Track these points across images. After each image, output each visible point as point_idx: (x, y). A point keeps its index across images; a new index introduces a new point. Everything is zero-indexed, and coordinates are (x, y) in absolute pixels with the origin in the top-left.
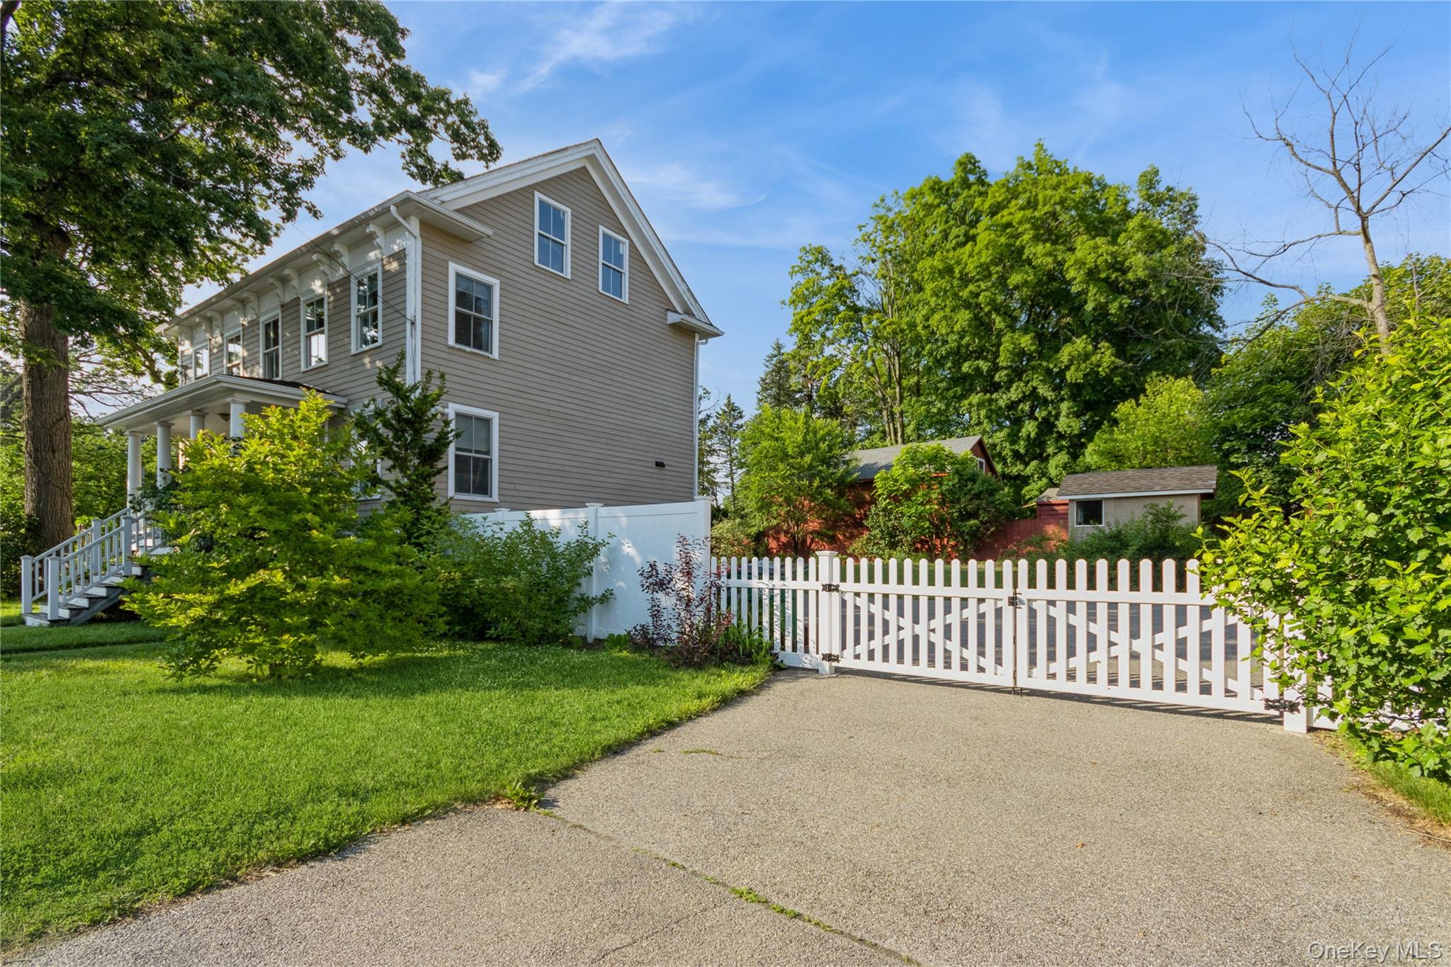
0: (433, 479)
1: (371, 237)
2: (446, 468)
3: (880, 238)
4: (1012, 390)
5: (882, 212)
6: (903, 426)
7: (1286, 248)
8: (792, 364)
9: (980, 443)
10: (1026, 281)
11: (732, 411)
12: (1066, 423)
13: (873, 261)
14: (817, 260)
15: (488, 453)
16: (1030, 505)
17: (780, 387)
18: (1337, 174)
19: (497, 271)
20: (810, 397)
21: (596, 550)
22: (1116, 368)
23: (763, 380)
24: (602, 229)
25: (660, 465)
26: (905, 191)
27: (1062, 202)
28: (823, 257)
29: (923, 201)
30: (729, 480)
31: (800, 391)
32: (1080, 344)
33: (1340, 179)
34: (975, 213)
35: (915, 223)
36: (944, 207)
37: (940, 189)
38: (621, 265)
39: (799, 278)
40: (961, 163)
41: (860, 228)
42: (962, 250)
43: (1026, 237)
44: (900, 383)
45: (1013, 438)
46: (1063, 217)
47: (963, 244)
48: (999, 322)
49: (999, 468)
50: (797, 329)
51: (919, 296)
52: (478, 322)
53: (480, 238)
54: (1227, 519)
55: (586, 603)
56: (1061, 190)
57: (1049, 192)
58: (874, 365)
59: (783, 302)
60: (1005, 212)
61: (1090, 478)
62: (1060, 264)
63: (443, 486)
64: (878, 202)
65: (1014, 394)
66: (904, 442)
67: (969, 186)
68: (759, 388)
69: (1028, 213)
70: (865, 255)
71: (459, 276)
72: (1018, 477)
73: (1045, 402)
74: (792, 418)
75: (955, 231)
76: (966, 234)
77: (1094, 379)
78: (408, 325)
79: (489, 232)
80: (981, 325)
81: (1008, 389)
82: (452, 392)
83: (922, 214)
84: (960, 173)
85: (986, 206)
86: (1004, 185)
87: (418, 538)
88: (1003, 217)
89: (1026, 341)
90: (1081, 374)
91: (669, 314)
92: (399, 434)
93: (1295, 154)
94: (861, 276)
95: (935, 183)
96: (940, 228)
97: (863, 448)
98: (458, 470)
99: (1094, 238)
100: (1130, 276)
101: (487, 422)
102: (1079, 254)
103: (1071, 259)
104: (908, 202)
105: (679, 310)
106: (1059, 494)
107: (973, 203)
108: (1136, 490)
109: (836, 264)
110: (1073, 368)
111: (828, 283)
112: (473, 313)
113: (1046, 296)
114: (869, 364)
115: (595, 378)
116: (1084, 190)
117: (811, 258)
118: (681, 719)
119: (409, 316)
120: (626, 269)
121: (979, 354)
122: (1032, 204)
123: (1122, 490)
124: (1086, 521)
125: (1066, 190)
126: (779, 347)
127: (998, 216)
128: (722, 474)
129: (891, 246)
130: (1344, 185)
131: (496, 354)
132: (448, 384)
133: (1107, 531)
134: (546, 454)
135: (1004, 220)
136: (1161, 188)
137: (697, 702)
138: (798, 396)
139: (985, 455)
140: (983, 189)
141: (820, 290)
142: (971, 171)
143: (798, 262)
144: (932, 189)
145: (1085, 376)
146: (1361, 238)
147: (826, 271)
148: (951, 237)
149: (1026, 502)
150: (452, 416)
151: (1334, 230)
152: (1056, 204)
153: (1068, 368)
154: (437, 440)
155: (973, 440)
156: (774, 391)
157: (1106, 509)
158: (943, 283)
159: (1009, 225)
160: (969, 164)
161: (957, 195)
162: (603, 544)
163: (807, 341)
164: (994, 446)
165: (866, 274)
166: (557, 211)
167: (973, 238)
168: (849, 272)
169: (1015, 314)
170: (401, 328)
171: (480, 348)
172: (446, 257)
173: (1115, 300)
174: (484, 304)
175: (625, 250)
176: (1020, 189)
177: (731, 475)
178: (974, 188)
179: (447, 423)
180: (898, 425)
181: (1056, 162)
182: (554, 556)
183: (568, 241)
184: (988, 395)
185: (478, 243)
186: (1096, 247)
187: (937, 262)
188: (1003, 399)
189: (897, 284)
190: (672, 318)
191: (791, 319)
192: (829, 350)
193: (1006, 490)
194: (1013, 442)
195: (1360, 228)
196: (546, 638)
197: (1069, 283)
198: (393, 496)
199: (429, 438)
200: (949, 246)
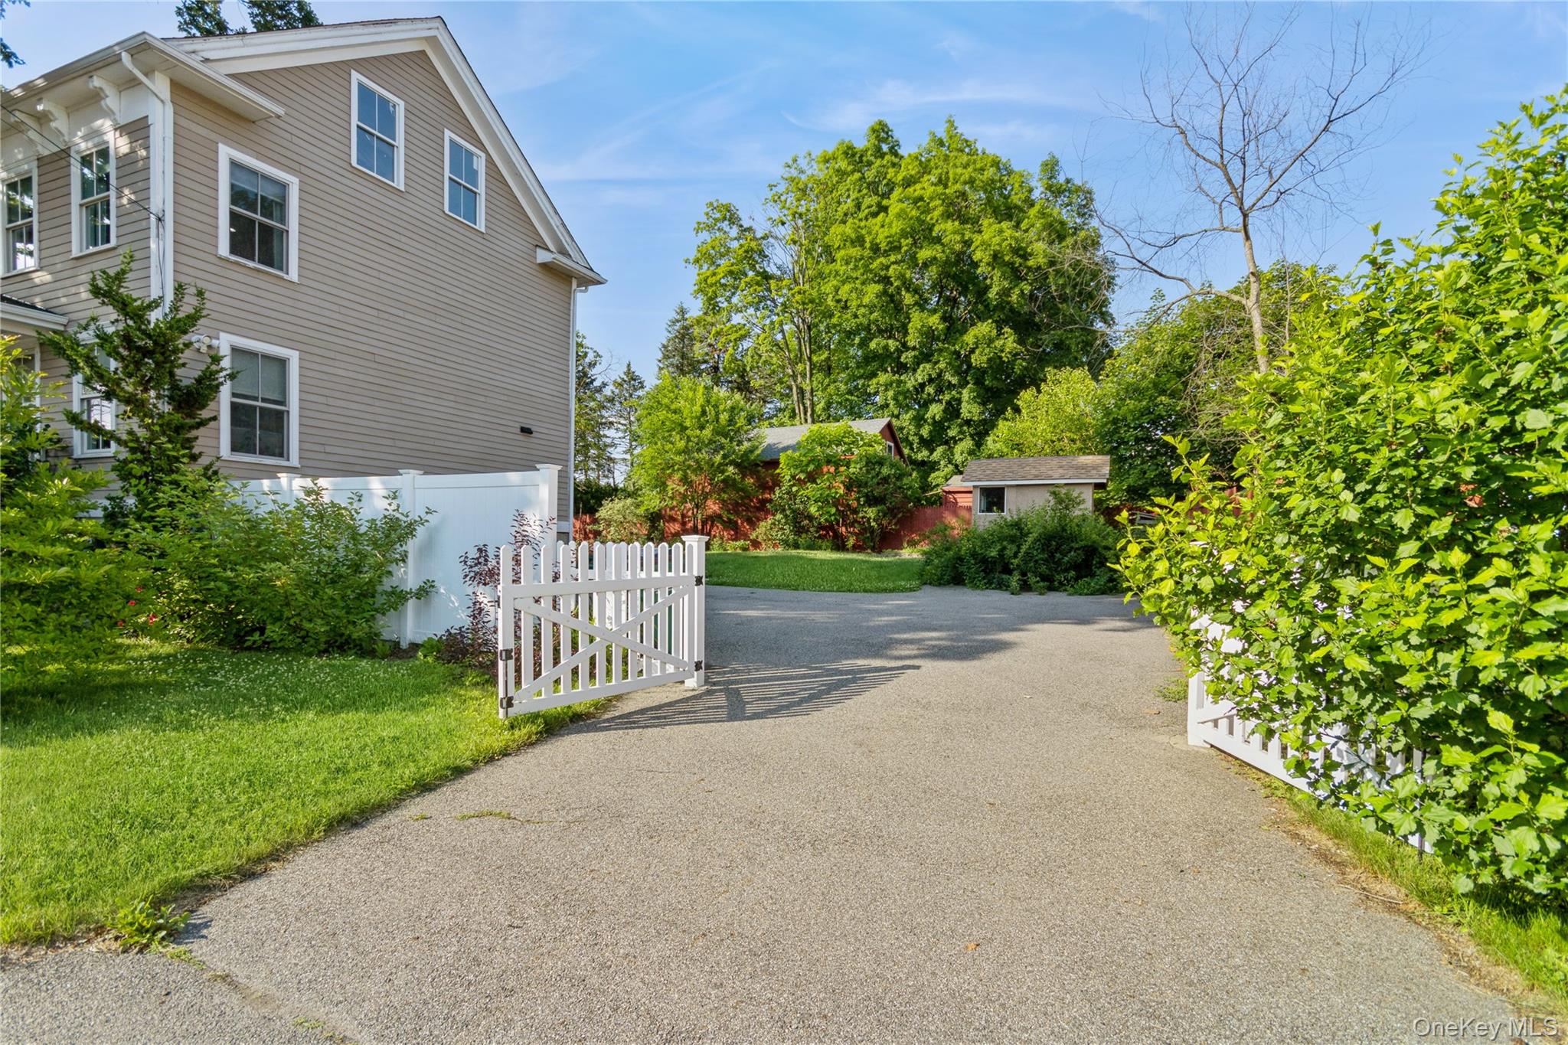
0: (194, 433)
1: (97, 96)
2: (215, 418)
3: (791, 199)
4: (919, 371)
5: (794, 173)
6: (813, 405)
7: (1176, 240)
8: (697, 331)
9: (889, 426)
10: (935, 258)
11: (632, 380)
12: (970, 409)
13: (783, 224)
14: (725, 219)
15: (282, 403)
16: (934, 492)
17: (683, 356)
18: (1224, 168)
19: (296, 166)
20: (716, 369)
21: (410, 530)
22: (1017, 354)
23: (664, 347)
24: (448, 134)
25: (526, 431)
26: (817, 153)
27: (971, 182)
28: (732, 218)
29: (837, 166)
30: (628, 456)
31: (705, 362)
32: (984, 328)
33: (1226, 174)
34: (887, 185)
35: (827, 189)
36: (857, 175)
37: (853, 155)
38: (475, 184)
39: (705, 236)
40: (874, 131)
41: (771, 186)
42: (874, 221)
43: (936, 214)
44: (810, 359)
45: (919, 420)
46: (972, 196)
47: (875, 215)
48: (908, 299)
49: (906, 451)
50: (701, 290)
51: (831, 266)
52: (267, 232)
53: (266, 119)
54: (1158, 500)
55: (398, 598)
56: (970, 169)
57: (959, 170)
58: (784, 337)
59: (687, 261)
60: (918, 186)
61: (994, 464)
62: (968, 243)
63: (211, 442)
64: (790, 163)
65: (921, 376)
66: (813, 422)
67: (882, 156)
68: (660, 356)
69: (940, 189)
70: (775, 216)
71: (234, 165)
72: (923, 463)
73: (950, 386)
74: (691, 389)
75: (867, 201)
76: (879, 204)
77: (998, 365)
78: (153, 219)
79: (280, 111)
80: (892, 303)
81: (915, 370)
82: (214, 315)
83: (835, 179)
84: (873, 141)
85: (900, 177)
86: (917, 158)
87: (153, 510)
88: (916, 190)
89: (934, 321)
90: (985, 358)
91: (539, 250)
92: (133, 366)
93: (1188, 144)
94: (771, 240)
95: (849, 148)
96: (854, 195)
97: (771, 425)
98: (235, 421)
99: (1000, 223)
100: (1031, 263)
101: (282, 363)
102: (986, 236)
103: (977, 239)
104: (821, 166)
105: (552, 248)
106: (963, 481)
107: (886, 173)
108: (1036, 477)
109: (746, 226)
110: (977, 352)
111: (735, 245)
112: (258, 217)
113: (954, 277)
114: (779, 337)
115: (438, 319)
116: (990, 172)
117: (718, 215)
118: (476, 762)
119: (153, 209)
120: (481, 189)
121: (888, 332)
122: (943, 182)
123: (1024, 478)
124: (989, 509)
125: (975, 170)
126: (683, 312)
127: (911, 189)
128: (620, 449)
129: (802, 210)
130: (1229, 181)
131: (293, 274)
132: (208, 305)
133: (1009, 519)
134: (370, 409)
135: (916, 194)
136: (1061, 179)
137: (507, 735)
138: (703, 367)
139: (894, 438)
140: (896, 160)
141: (728, 250)
142: (885, 140)
143: (704, 219)
144: (846, 153)
145: (989, 360)
146: (1242, 235)
147: (734, 232)
148: (863, 207)
149: (932, 490)
150: (225, 351)
151: (1217, 225)
152: (965, 183)
153: (972, 351)
154: (199, 381)
155: (884, 422)
156: (676, 360)
157: (1008, 496)
158: (855, 252)
159: (921, 199)
160: (881, 132)
161: (870, 164)
162: (422, 522)
163: (712, 306)
164: (901, 429)
165: (776, 238)
166: (384, 102)
167: (885, 209)
168: (759, 235)
169: (926, 295)
170: (144, 224)
171: (271, 265)
172: (213, 136)
173: (1017, 285)
174: (275, 207)
175: (480, 165)
176: (932, 164)
177: (630, 451)
178: (887, 157)
179: (216, 359)
180: (808, 403)
181: (967, 141)
182: (355, 536)
183: (400, 141)
184: (897, 376)
185: (264, 124)
186: (1001, 231)
187: (848, 229)
188: (910, 381)
189: (808, 252)
190: (542, 256)
191: (695, 279)
192: (737, 319)
193: (914, 474)
194: (919, 426)
195: (1241, 225)
196: (338, 644)
197: (976, 265)
198: (124, 454)
199: (187, 375)
200: (862, 215)
